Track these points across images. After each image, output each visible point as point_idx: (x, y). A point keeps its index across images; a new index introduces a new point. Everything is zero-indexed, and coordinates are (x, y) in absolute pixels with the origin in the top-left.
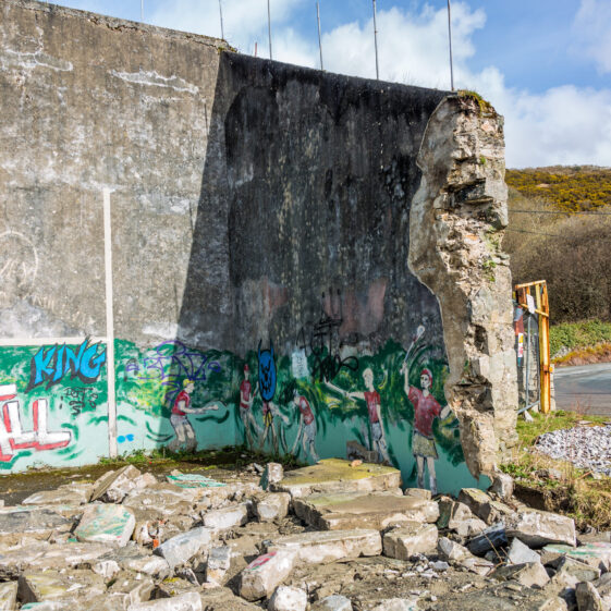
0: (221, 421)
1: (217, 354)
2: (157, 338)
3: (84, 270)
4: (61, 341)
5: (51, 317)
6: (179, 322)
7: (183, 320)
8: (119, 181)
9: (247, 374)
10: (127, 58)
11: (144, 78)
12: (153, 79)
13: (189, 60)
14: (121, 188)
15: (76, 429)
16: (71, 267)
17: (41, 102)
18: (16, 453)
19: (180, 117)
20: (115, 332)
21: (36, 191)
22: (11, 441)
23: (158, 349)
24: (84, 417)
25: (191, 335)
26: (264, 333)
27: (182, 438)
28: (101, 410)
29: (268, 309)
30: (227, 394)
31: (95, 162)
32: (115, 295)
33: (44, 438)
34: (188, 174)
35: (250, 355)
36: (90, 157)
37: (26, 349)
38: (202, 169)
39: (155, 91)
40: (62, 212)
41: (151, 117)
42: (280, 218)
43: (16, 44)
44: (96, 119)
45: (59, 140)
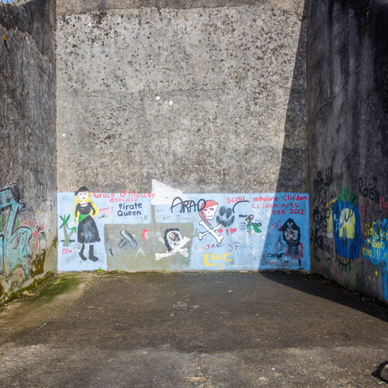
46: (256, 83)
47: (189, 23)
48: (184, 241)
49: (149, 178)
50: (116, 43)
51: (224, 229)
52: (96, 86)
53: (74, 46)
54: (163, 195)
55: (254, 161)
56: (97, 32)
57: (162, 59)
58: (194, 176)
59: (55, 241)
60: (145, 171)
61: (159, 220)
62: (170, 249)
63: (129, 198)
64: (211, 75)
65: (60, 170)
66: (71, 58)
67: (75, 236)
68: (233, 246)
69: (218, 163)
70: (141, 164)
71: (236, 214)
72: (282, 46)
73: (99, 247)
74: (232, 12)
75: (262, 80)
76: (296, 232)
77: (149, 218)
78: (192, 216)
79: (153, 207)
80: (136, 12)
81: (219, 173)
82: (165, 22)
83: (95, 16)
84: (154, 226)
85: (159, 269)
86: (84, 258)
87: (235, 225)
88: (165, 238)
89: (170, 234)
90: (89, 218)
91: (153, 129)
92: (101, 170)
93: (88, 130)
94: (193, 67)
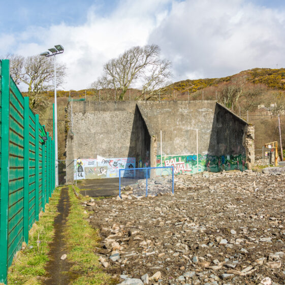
0: (215, 168)
1: (214, 156)
2: (204, 154)
3: (194, 143)
4: (190, 155)
5: (189, 151)
7: (209, 151)
9: (220, 160)
10: (201, 107)
11: (203, 110)
12: (205, 110)
14: (199, 129)
15: (192, 168)
16: (192, 143)
17: (188, 117)
19: (209, 116)
20: (198, 153)
21: (187, 131)
22: (184, 170)
23: (205, 156)
24: (194, 166)
25: (210, 153)
26: (223, 153)
28: (196, 166)
30: (216, 163)
32: (198, 147)
33: (188, 169)
34: (210, 125)
35: (220, 156)
36: (195, 125)
37: (186, 156)
38: (212, 124)
39: (205, 112)
40: (190, 134)
41: (204, 116)
42: (226, 134)
43: (184, 108)
44: (196, 118)
45: (190, 123)
46: (123, 130)
47: (107, 115)
48: (105, 171)
49: (96, 155)
50: (88, 120)
51: (115, 167)
53: (77, 121)
54: (100, 159)
55: (123, 150)
56: (83, 117)
57: (100, 124)
58: (108, 154)
60: (95, 153)
61: (99, 166)
63: (91, 160)
64: (112, 129)
66: (76, 124)
69: (114, 151)
70: (94, 151)
71: (118, 163)
72: (129, 121)
73: (83, 173)
74: (118, 112)
75: (125, 130)
76: (132, 167)
77: (96, 165)
78: (107, 164)
79: (97, 162)
80: (93, 112)
81: (114, 153)
82: (101, 115)
83: (83, 113)
84: (98, 167)
85: (98, 178)
86: (79, 176)
87: (118, 166)
89: (101, 169)
90: (81, 166)
91: (98, 142)
92: (84, 153)
93: (80, 142)
94: (108, 126)
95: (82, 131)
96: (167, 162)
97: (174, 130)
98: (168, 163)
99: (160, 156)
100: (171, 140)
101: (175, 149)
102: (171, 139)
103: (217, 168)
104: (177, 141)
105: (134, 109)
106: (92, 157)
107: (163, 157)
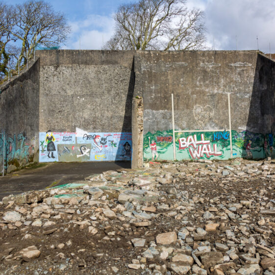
0: (259, 151)
1: (258, 134)
2: (242, 130)
3: (224, 113)
4: (219, 130)
5: (217, 125)
6: (247, 125)
8: (232, 91)
9: (266, 139)
10: (233, 60)
11: (237, 64)
12: (240, 64)
13: (249, 57)
14: (232, 93)
15: (223, 151)
16: (221, 113)
17: (214, 74)
18: (210, 156)
19: (247, 73)
20: (232, 128)
21: (213, 95)
22: (209, 153)
23: (242, 133)
24: (225, 149)
25: (251, 129)
26: (270, 129)
27: (249, 155)
28: (229, 147)
29: (271, 123)
30: (261, 145)
31: (226, 87)
32: (231, 119)
33: (216, 153)
34: (249, 87)
35: (267, 134)
36: (225, 86)
37: (212, 132)
38: (252, 86)
39: (240, 67)
40: (218, 100)
41: (239, 74)
43: (208, 62)
44: (226, 76)
45: (218, 83)
46: (115, 92)
47: (90, 70)
48: (88, 150)
49: (75, 127)
50: (63, 76)
51: (103, 146)
52: (55, 93)
53: (47, 77)
54: (80, 133)
55: (114, 121)
56: (55, 72)
57: (80, 83)
58: (92, 126)
59: (38, 150)
60: (73, 124)
61: (78, 143)
62: (82, 153)
63: (67, 134)
64: (98, 89)
65: (41, 124)
66: (46, 82)
67: (46, 149)
68: (106, 152)
69: (101, 122)
70: (72, 121)
71: (107, 140)
72: (124, 80)
73: (55, 153)
74: (106, 67)
75: (117, 91)
76: (129, 147)
77: (75, 142)
78: (91, 141)
79: (76, 138)
80: (70, 66)
81: (101, 125)
82: (82, 70)
83: (55, 67)
84: (77, 145)
85: (78, 161)
86: (49, 157)
87: (107, 144)
88: (81, 149)
89: (82, 148)
90: (52, 142)
91: (77, 109)
92: (56, 124)
93: (51, 109)
94: (92, 86)
95: (53, 92)
96: (183, 140)
97: (193, 93)
98: (185, 142)
99: (171, 131)
100: (187, 108)
101: (194, 121)
102: (188, 106)
103: (262, 152)
104: (198, 109)
105: (131, 62)
106: (69, 130)
107: (176, 134)
